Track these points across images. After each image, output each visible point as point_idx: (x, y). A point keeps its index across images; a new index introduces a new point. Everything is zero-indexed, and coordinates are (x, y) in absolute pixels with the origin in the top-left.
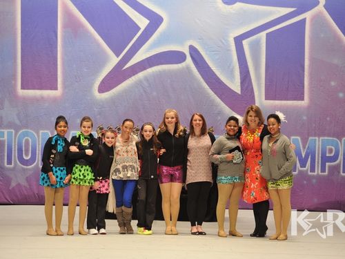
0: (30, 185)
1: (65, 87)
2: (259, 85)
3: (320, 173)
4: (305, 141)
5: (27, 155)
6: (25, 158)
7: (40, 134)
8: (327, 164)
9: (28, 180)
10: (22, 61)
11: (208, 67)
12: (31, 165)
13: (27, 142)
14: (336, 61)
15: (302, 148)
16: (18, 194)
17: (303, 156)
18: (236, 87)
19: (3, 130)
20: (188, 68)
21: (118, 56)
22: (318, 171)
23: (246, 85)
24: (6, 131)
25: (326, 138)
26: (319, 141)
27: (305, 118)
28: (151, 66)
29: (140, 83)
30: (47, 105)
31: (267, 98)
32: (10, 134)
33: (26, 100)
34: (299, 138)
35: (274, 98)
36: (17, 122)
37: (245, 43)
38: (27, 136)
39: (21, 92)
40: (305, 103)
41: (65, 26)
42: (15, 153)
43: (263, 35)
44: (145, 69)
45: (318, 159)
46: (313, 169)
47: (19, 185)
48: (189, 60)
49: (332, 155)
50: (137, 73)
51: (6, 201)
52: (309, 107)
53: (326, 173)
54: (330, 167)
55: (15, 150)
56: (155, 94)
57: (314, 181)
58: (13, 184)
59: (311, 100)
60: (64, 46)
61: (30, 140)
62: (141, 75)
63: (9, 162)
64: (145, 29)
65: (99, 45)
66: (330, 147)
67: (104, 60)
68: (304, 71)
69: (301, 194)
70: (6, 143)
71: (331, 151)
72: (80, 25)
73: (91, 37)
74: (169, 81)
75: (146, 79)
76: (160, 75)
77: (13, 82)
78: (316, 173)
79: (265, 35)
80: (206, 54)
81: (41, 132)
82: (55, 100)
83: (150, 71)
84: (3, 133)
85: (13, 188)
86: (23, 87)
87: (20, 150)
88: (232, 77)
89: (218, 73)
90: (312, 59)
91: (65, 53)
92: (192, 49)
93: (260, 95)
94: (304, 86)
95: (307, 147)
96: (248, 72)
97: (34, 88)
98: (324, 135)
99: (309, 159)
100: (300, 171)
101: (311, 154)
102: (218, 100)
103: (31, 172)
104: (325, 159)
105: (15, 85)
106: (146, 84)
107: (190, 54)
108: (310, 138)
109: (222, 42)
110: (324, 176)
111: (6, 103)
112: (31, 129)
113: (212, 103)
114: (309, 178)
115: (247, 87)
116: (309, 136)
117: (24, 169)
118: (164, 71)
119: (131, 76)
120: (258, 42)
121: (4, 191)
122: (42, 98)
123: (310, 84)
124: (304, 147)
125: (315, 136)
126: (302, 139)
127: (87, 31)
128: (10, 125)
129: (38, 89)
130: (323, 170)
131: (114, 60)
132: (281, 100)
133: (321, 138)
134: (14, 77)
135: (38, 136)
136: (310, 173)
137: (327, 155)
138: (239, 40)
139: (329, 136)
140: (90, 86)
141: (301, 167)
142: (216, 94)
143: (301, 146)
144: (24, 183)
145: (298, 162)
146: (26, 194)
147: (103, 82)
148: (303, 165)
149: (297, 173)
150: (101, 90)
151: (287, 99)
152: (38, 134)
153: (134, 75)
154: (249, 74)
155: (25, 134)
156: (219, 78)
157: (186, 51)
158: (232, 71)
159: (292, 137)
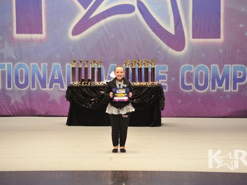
0: (24, 102)
1: (48, 31)
2: (188, 28)
3: (232, 90)
4: (221, 68)
5: (22, 81)
6: (20, 83)
7: (31, 66)
8: (238, 84)
9: (23, 98)
10: (16, 13)
11: (151, 16)
12: (25, 88)
13: (21, 71)
14: (243, 9)
15: (219, 73)
16: (16, 108)
17: (220, 78)
18: (171, 29)
19: (4, 63)
20: (136, 17)
21: (85, 9)
22: (231, 89)
23: (178, 28)
24: (6, 64)
25: (236, 65)
26: (231, 67)
27: (221, 51)
28: (109, 16)
29: (101, 28)
30: (35, 45)
31: (194, 37)
32: (9, 66)
33: (19, 40)
34: (217, 65)
35: (199, 37)
36: (14, 57)
38: (21, 67)
39: (16, 36)
40: (221, 40)
42: (13, 79)
44: (105, 17)
45: (231, 81)
46: (227, 88)
47: (16, 102)
48: (137, 11)
49: (241, 77)
50: (99, 21)
51: (8, 114)
52: (224, 43)
53: (237, 90)
54: (239, 86)
56: (113, 36)
57: (228, 96)
58: (13, 102)
59: (226, 38)
60: (46, 2)
61: (24, 70)
62: (102, 22)
63: (9, 86)
66: (240, 71)
67: (75, 12)
68: (220, 17)
69: (219, 105)
70: (7, 73)
71: (240, 74)
74: (123, 26)
75: (106, 25)
76: (116, 22)
77: (11, 28)
78: (229, 91)
80: (149, 6)
81: (31, 64)
82: (41, 41)
83: (109, 19)
84: (4, 65)
85: (12, 105)
86: (18, 32)
87: (17, 78)
88: (168, 22)
89: (158, 20)
90: (226, 9)
91: (47, 8)
92: (139, 3)
93: (189, 36)
94: (220, 28)
95: (223, 72)
96: (179, 19)
97: (26, 33)
98: (235, 63)
99: (225, 81)
100: (218, 89)
101: (226, 76)
102: (158, 39)
103: (25, 93)
104: (236, 80)
105: (12, 31)
106: (106, 29)
107: (138, 6)
108: (225, 65)
110: (235, 93)
111: (6, 44)
112: (25, 62)
113: (154, 40)
114: (225, 94)
115: (179, 30)
116: (224, 64)
117: (20, 91)
118: (119, 19)
119: (95, 23)
121: (7, 108)
122: (32, 40)
123: (225, 26)
124: (221, 72)
125: (229, 64)
126: (219, 66)
128: (10, 60)
129: (29, 33)
130: (235, 88)
131: (83, 12)
132: (204, 38)
133: (233, 65)
134: (11, 24)
135: (30, 67)
136: (225, 91)
137: (238, 77)
139: (239, 63)
140: (66, 31)
142: (156, 35)
143: (219, 71)
144: (20, 101)
145: (216, 83)
146: (22, 108)
147: (75, 28)
148: (220, 85)
149: (215, 90)
150: (74, 34)
151: (208, 38)
152: (29, 65)
153: (97, 22)
154: (181, 20)
155: (20, 66)
156: (158, 24)
157: (135, 4)
158: (168, 19)
159: (212, 65)
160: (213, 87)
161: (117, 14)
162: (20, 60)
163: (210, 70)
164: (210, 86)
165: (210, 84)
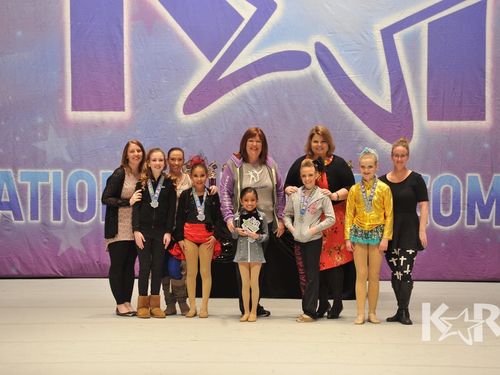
0: (87, 250)
1: (135, 106)
2: (418, 98)
4: (487, 180)
5: (82, 206)
6: (79, 210)
7: (100, 175)
9: (84, 242)
10: (72, 69)
11: (344, 74)
12: (88, 220)
13: (82, 186)
15: (482, 191)
16: (70, 261)
17: (485, 201)
18: (384, 102)
19: (46, 171)
20: (314, 76)
21: (211, 60)
23: (399, 99)
24: (51, 172)
27: (486, 146)
28: (259, 74)
29: (243, 99)
30: (109, 133)
31: (431, 117)
32: (56, 176)
33: (77, 125)
34: (478, 175)
35: (441, 118)
36: (67, 158)
37: (398, 37)
38: (83, 179)
39: (72, 115)
40: (487, 123)
41: (134, 18)
42: (64, 203)
43: (424, 25)
44: (251, 78)
47: (71, 249)
48: (315, 64)
50: (239, 85)
51: (53, 273)
52: (493, 130)
55: (64, 199)
56: (265, 114)
58: (63, 248)
59: (496, 119)
60: (133, 47)
61: (86, 184)
62: (245, 87)
63: (57, 217)
64: (251, 19)
65: (183, 44)
67: (190, 66)
68: (484, 77)
69: (483, 256)
70: (52, 190)
72: (156, 16)
73: (172, 31)
74: (286, 95)
75: (253, 92)
76: (273, 87)
77: (60, 100)
79: (426, 26)
80: (341, 55)
81: (101, 172)
82: (121, 125)
83: (258, 81)
84: (47, 174)
85: (63, 255)
86: (75, 108)
87: (72, 199)
88: (378, 88)
89: (358, 83)
90: (496, 59)
91: (134, 58)
92: (320, 48)
93: (420, 114)
94: (484, 100)
95: (490, 188)
96: (402, 81)
97: (90, 109)
99: (494, 207)
100: (480, 224)
101: (497, 198)
102: (358, 122)
103: (88, 231)
105: (63, 106)
106: (253, 100)
107: (317, 54)
108: (495, 175)
109: (363, 37)
111: (51, 131)
112: (88, 168)
113: (350, 126)
114: (494, 234)
115: (401, 102)
116: (493, 172)
117: (78, 227)
118: (279, 81)
119: (230, 89)
120: (415, 37)
121: (50, 260)
122: (103, 122)
123: (495, 95)
124: (486, 189)
126: (482, 176)
127: (166, 25)
128: (57, 164)
129: (96, 110)
131: (206, 66)
132: (451, 120)
134: (61, 92)
135: (98, 178)
136: (495, 227)
138: (388, 34)
140: (172, 105)
141: (482, 218)
142: (355, 113)
143: (482, 187)
144: (78, 246)
145: (477, 210)
146: (82, 262)
147: (190, 98)
148: (485, 215)
149: (475, 226)
150: (188, 110)
151: (459, 118)
152: (97, 174)
153: (235, 87)
154: (404, 83)
155: (79, 176)
156: (359, 90)
157: (311, 51)
158: (379, 79)
159: (468, 175)
160: (471, 220)
161: (275, 70)
162: (79, 164)
163: (464, 185)
164: (463, 217)
165: (464, 213)
